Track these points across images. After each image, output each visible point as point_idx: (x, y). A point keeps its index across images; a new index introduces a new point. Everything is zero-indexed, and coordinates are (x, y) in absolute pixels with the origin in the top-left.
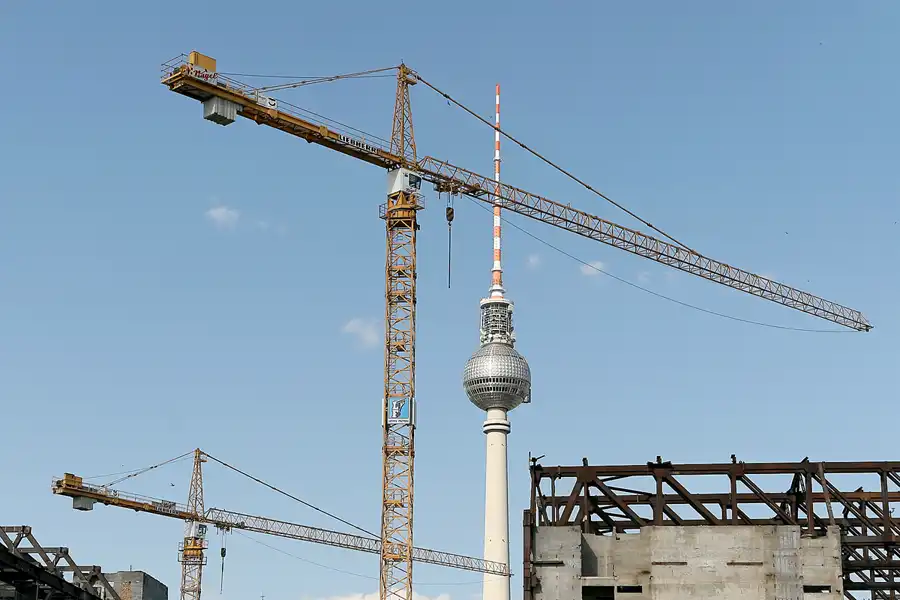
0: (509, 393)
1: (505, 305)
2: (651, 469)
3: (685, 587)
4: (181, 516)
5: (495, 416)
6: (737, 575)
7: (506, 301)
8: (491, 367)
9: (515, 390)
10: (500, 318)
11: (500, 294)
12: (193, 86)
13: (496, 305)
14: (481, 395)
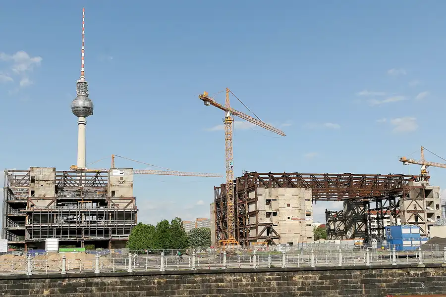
0: (87, 112)
1: (86, 83)
3: (284, 200)
5: (82, 119)
6: (293, 197)
8: (81, 103)
9: (88, 111)
10: (83, 87)
11: (83, 79)
13: (83, 82)
14: (77, 112)
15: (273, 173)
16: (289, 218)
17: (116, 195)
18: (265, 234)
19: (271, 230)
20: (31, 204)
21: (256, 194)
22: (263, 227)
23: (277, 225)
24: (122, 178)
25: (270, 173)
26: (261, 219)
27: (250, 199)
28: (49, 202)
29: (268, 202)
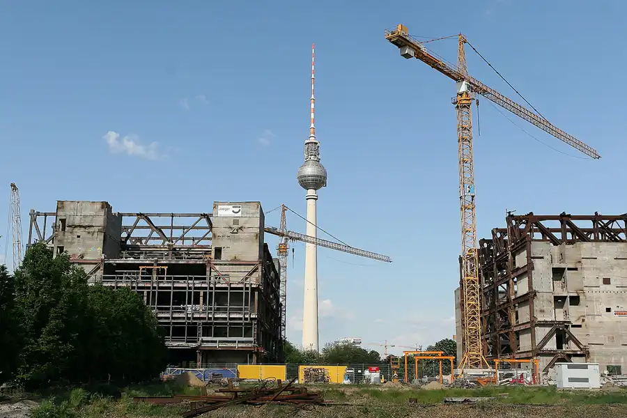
0: (318, 182)
3: (597, 269)
4: (278, 234)
5: (311, 192)
6: (618, 264)
7: (317, 142)
8: (310, 170)
10: (314, 149)
11: (313, 138)
13: (312, 143)
14: (306, 183)
15: (569, 216)
16: (608, 310)
18: (552, 345)
19: (567, 336)
21: (529, 257)
22: (548, 329)
23: (580, 326)
24: (236, 222)
25: (563, 215)
26: (542, 311)
27: (518, 269)
29: (558, 273)
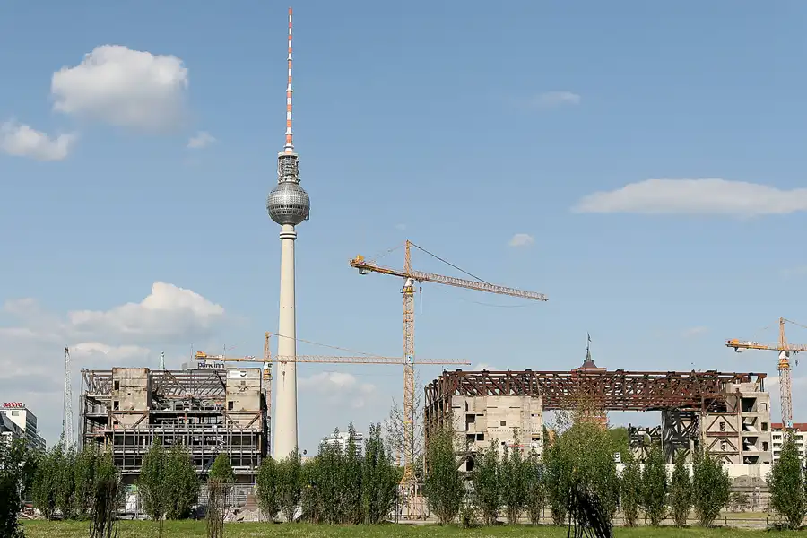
0: (297, 214)
2: (482, 372)
3: (497, 415)
5: (287, 229)
6: (512, 411)
7: (295, 155)
8: (286, 197)
9: (300, 213)
10: (290, 165)
11: (290, 149)
12: (361, 267)
13: (289, 157)
14: (279, 215)
16: (503, 443)
17: (236, 408)
18: (463, 468)
20: (113, 420)
21: (450, 407)
22: (461, 457)
24: (243, 383)
26: (458, 445)
28: (138, 417)
29: (471, 418)
